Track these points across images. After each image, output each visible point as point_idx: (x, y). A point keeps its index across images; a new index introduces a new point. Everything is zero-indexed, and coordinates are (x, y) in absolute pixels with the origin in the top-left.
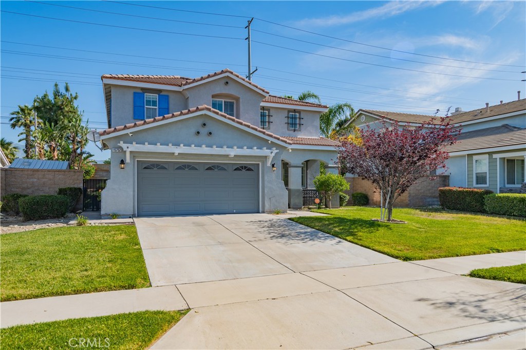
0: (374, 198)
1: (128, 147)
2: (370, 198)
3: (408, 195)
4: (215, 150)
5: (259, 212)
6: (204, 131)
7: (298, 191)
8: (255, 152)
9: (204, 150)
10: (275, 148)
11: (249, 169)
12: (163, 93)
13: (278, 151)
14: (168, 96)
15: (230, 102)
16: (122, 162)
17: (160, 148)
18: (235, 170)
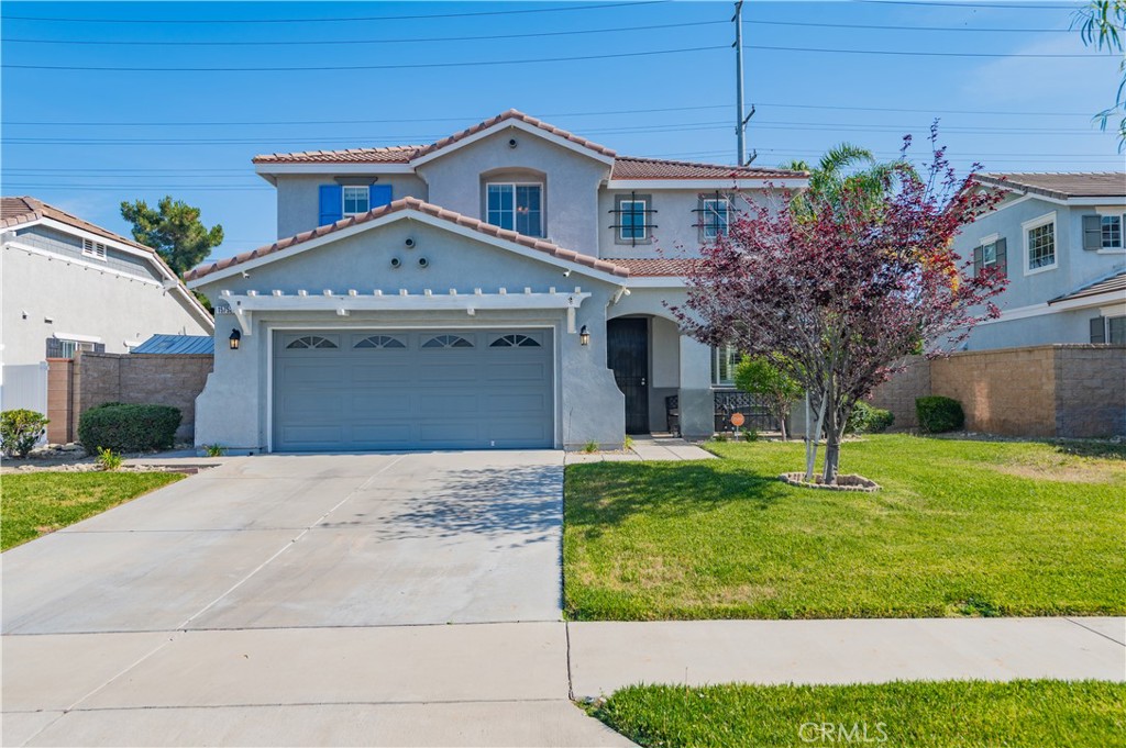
0: (977, 413)
1: (239, 303)
2: (967, 412)
3: (1055, 404)
4: (431, 300)
5: (552, 448)
6: (410, 257)
7: (702, 393)
8: (531, 299)
9: (406, 300)
10: (578, 289)
11: (531, 343)
12: (380, 182)
13: (589, 294)
14: (390, 187)
15: (531, 188)
16: (236, 335)
17: (305, 300)
18: (494, 344)
